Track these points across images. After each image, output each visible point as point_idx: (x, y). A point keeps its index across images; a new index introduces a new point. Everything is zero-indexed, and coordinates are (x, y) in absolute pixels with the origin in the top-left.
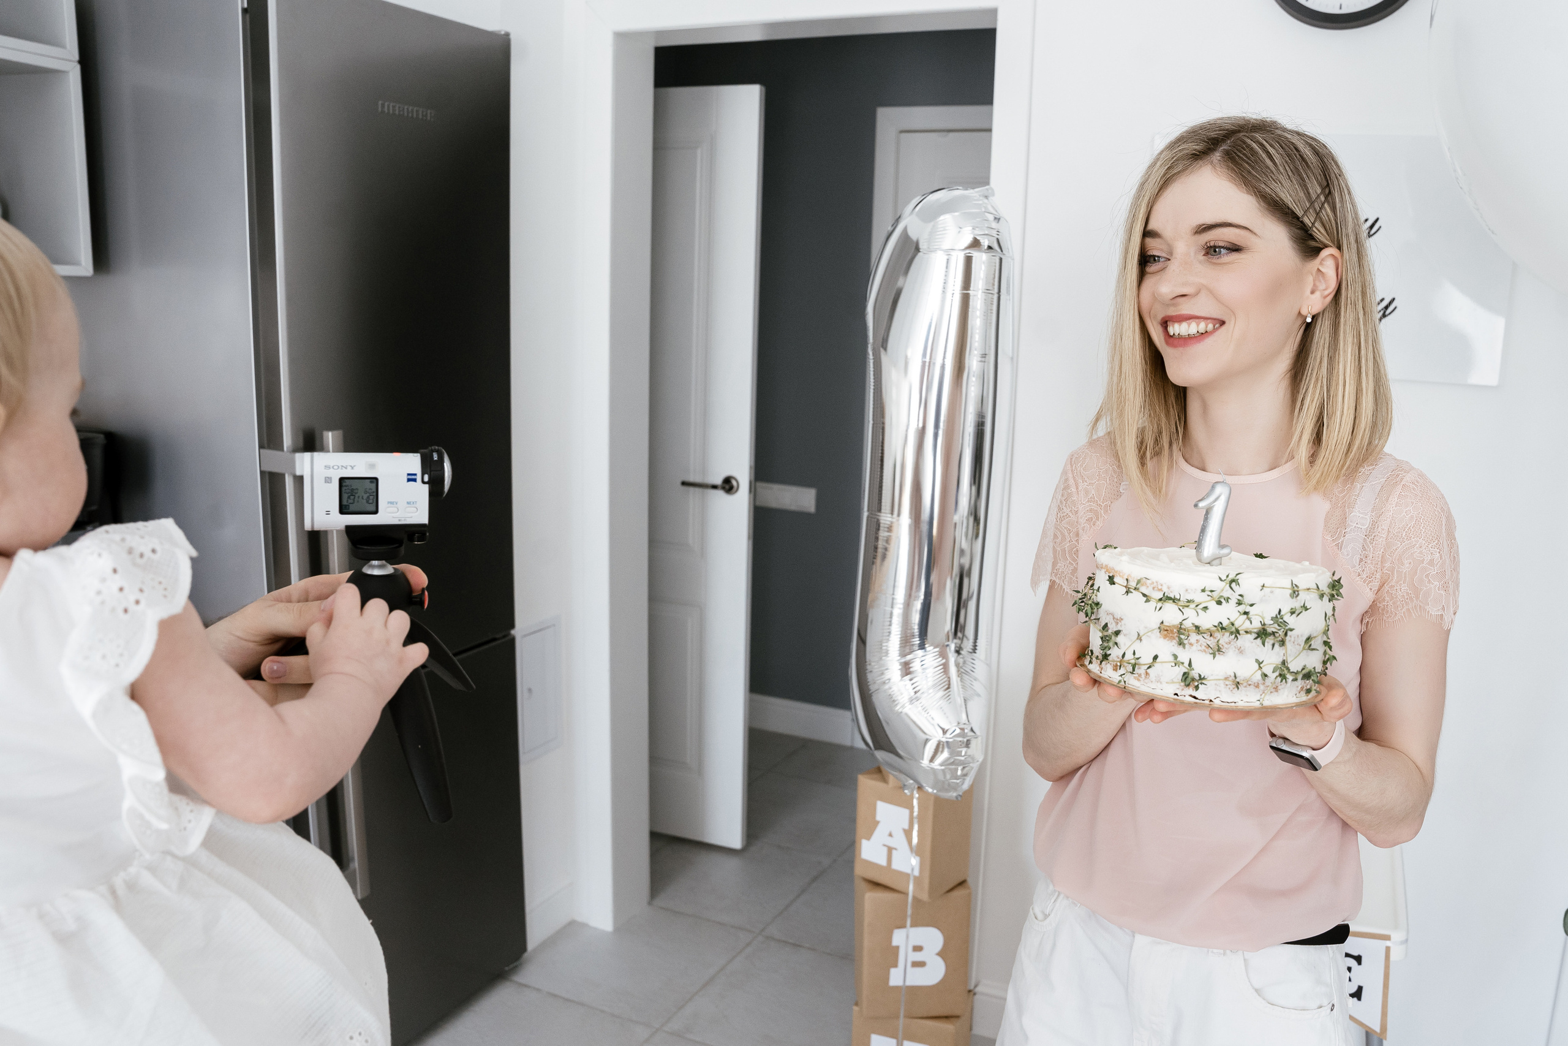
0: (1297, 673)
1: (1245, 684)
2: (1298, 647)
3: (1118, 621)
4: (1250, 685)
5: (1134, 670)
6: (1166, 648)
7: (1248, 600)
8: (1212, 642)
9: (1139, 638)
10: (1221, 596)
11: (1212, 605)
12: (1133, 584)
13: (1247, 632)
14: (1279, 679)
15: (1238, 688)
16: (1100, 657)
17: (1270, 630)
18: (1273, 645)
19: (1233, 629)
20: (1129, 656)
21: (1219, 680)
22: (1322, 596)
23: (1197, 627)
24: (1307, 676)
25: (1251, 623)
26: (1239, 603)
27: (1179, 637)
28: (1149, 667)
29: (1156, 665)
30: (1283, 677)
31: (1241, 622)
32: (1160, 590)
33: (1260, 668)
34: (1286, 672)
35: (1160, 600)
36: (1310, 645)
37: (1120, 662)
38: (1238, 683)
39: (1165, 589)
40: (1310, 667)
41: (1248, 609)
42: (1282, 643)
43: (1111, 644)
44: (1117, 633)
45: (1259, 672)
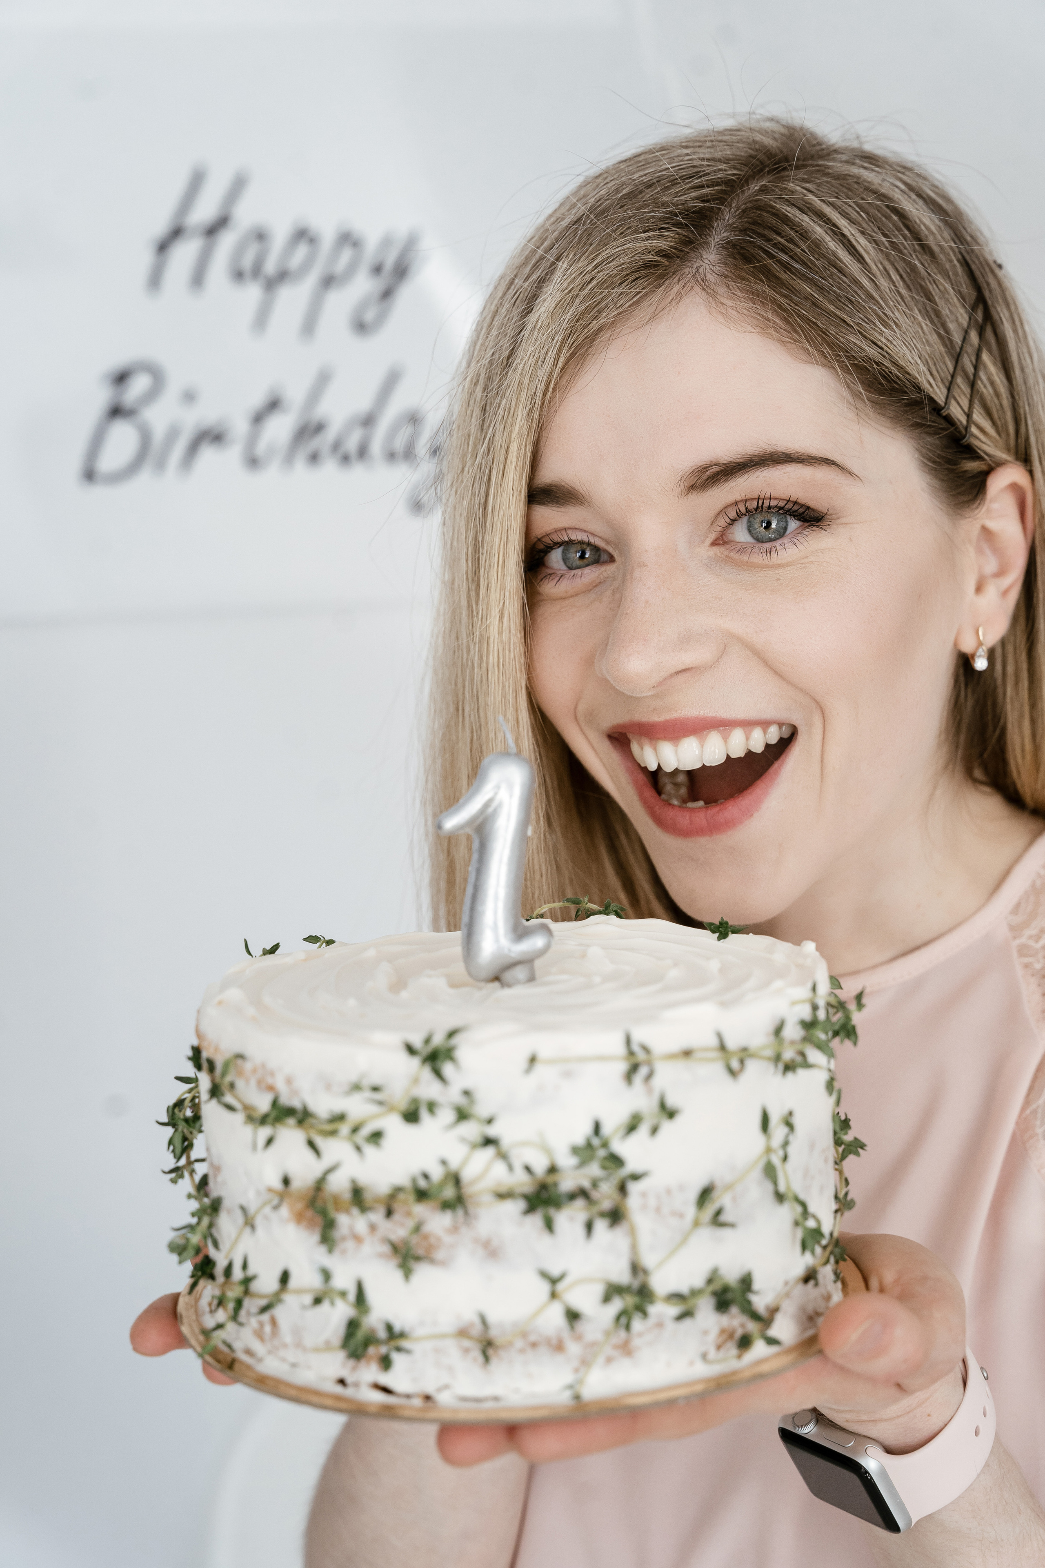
0: (688, 1295)
1: (517, 1343)
4: (534, 1345)
7: (489, 1105)
8: (401, 1232)
10: (414, 1099)
11: (394, 1125)
15: (495, 1357)
17: (570, 1184)
18: (589, 1227)
19: (459, 1191)
21: (442, 1336)
23: (359, 1192)
25: (508, 1168)
26: (467, 1115)
33: (558, 1295)
34: (640, 1296)
38: (498, 1338)
42: (615, 1216)
45: (557, 1308)
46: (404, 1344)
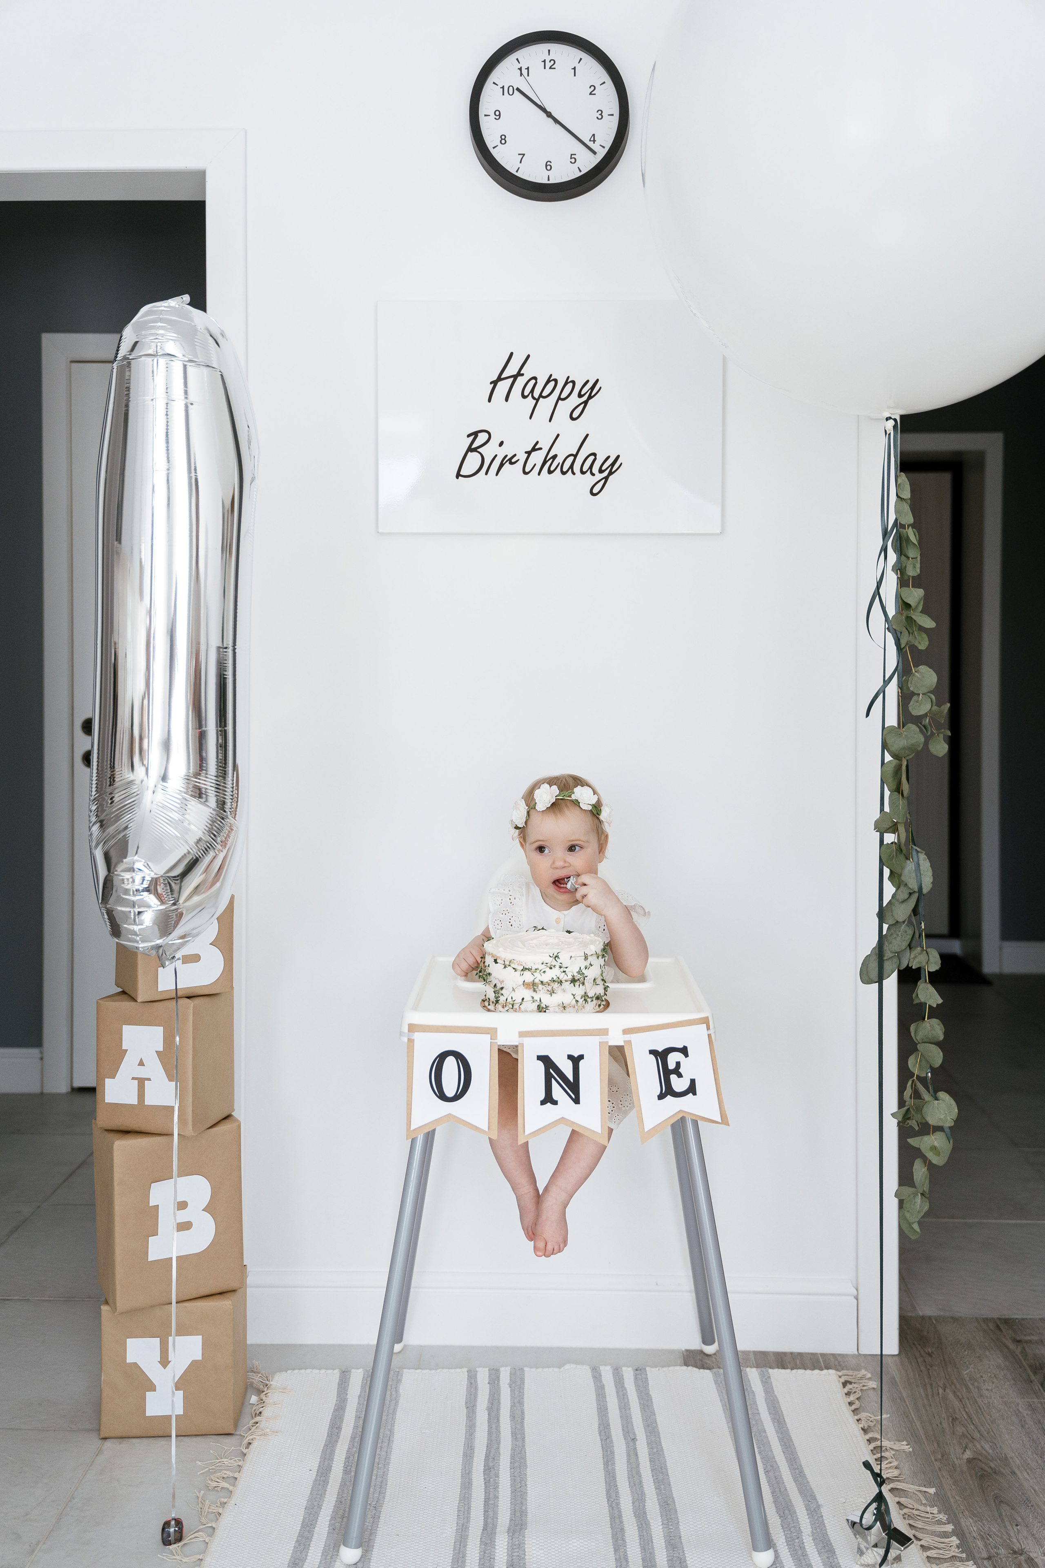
0: (592, 997)
1: (568, 1007)
2: (590, 984)
3: (502, 982)
5: (513, 1006)
6: (527, 994)
8: (550, 988)
9: (513, 990)
10: (552, 965)
12: (508, 965)
13: (566, 981)
14: (584, 1002)
15: (565, 1010)
16: (495, 1002)
17: (576, 978)
18: (579, 985)
20: (509, 1000)
22: (598, 957)
23: (542, 982)
24: (597, 998)
25: (567, 976)
26: (560, 967)
27: (533, 988)
28: (520, 1004)
29: (523, 1003)
30: (586, 1001)
31: (563, 977)
32: (522, 966)
34: (587, 998)
35: (523, 970)
36: (596, 982)
37: (505, 1003)
38: (565, 1006)
40: (598, 994)
41: (565, 970)
42: (583, 984)
43: (500, 995)
44: (502, 988)
45: (574, 1000)
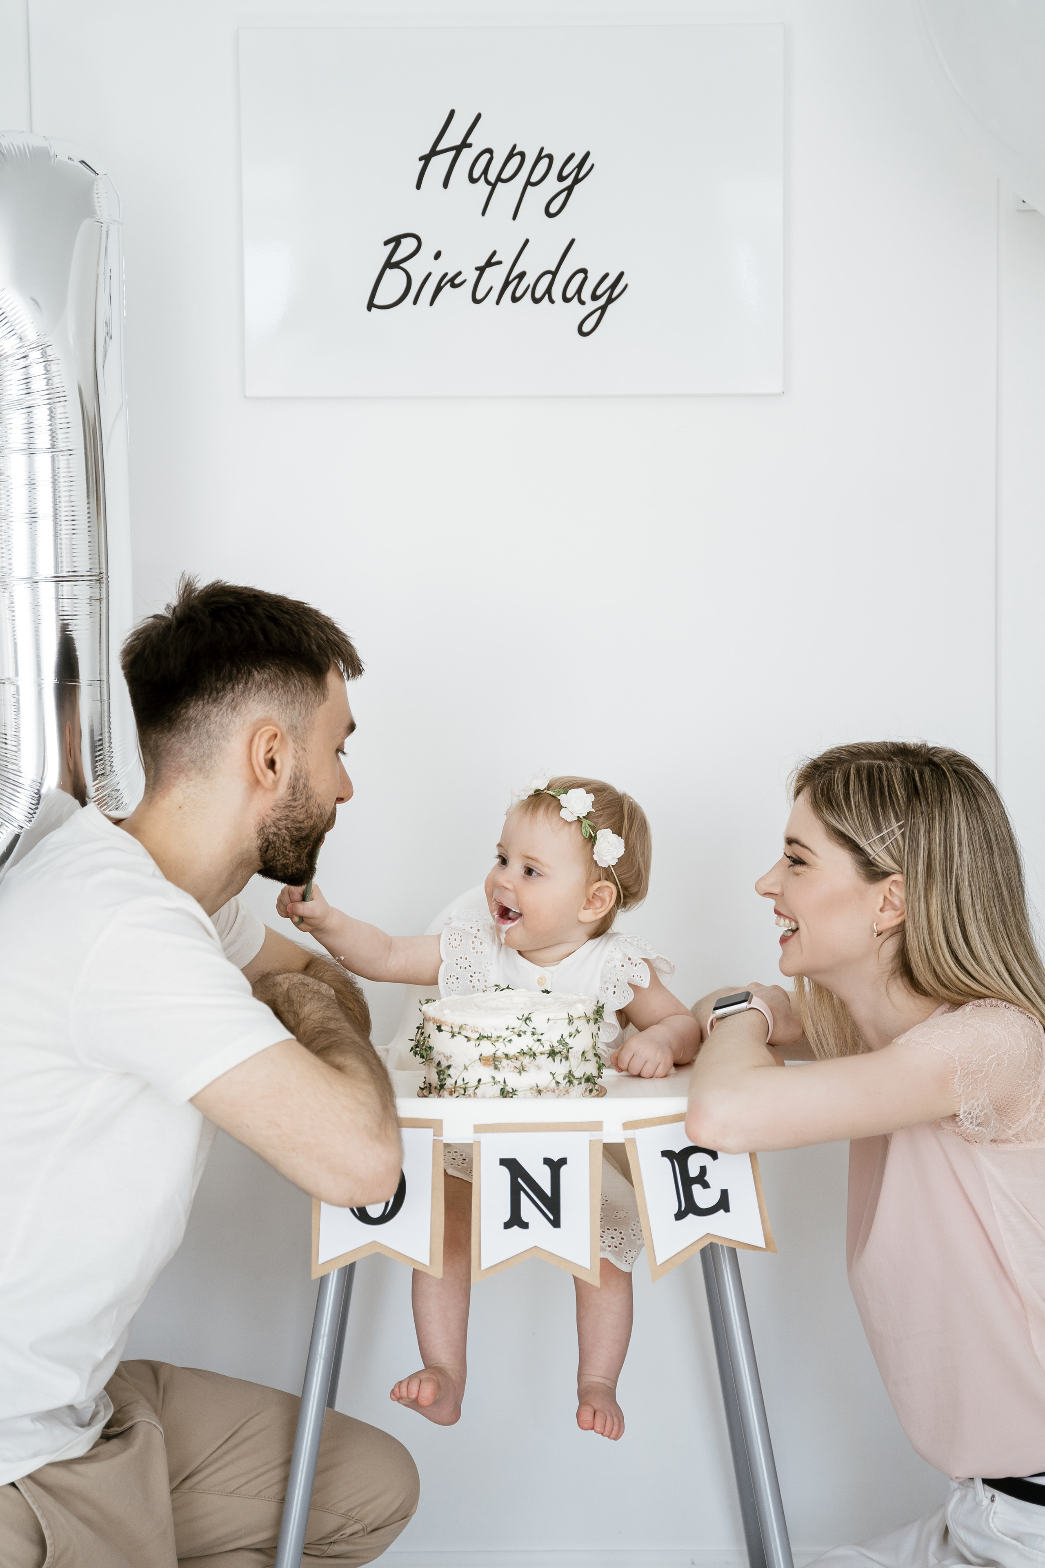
0: (580, 1078)
1: (545, 1091)
2: (577, 1059)
3: (448, 1058)
4: (548, 1091)
5: (465, 1092)
6: (486, 1073)
7: (539, 1031)
8: (518, 1064)
9: (466, 1068)
10: (521, 1031)
11: (515, 1038)
12: (456, 1030)
13: (541, 1054)
14: (568, 1084)
15: (540, 1094)
16: (438, 1087)
17: (557, 1050)
18: (561, 1060)
19: (532, 1053)
20: (460, 1083)
21: (526, 1090)
22: (588, 1021)
23: (506, 1055)
24: (588, 1080)
25: (543, 1046)
26: (533, 1034)
27: (494, 1064)
28: (476, 1088)
29: (480, 1086)
30: (570, 1082)
31: (537, 1048)
32: (477, 1032)
33: (554, 1078)
34: (572, 1078)
35: (478, 1039)
36: (585, 1058)
37: (454, 1088)
38: (540, 1090)
39: (480, 1031)
40: (588, 1073)
41: (540, 1037)
42: (567, 1058)
43: (445, 1077)
44: (449, 1067)
45: (554, 1081)
46: (516, 1093)
